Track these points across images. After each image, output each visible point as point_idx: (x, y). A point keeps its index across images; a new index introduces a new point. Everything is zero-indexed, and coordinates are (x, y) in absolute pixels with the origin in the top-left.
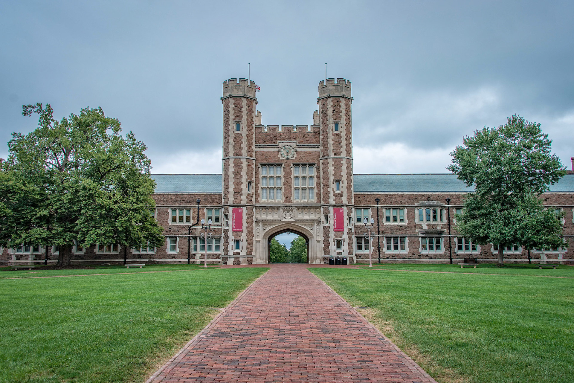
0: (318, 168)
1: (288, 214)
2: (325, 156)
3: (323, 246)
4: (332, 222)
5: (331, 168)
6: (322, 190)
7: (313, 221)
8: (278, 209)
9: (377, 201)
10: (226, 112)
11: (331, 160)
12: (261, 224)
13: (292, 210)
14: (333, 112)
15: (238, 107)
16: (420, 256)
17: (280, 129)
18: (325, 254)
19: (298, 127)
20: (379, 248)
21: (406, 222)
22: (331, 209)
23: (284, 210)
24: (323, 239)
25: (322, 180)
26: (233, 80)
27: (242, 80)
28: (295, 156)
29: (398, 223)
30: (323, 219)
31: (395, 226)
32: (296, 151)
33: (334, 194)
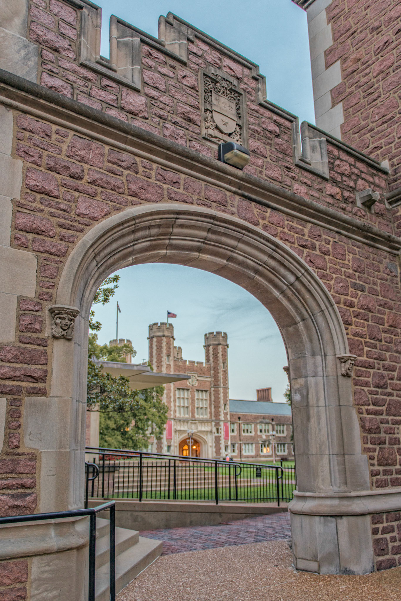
0: (210, 394)
1: (193, 426)
2: (215, 385)
3: (214, 450)
4: (223, 433)
5: (222, 395)
6: (213, 410)
7: (207, 432)
8: (187, 422)
9: (239, 418)
10: (151, 348)
11: (221, 389)
12: (177, 433)
13: (195, 423)
14: (222, 355)
15: (159, 342)
16: (260, 456)
17: (188, 363)
18: (217, 455)
19: (198, 363)
20: (240, 451)
21: (253, 434)
22: (222, 424)
23: (191, 423)
24: (214, 445)
25: (213, 403)
26: (156, 324)
27: (162, 324)
28: (197, 384)
29: (249, 434)
30: (214, 430)
31: (248, 436)
32: (198, 380)
33: (224, 413)
